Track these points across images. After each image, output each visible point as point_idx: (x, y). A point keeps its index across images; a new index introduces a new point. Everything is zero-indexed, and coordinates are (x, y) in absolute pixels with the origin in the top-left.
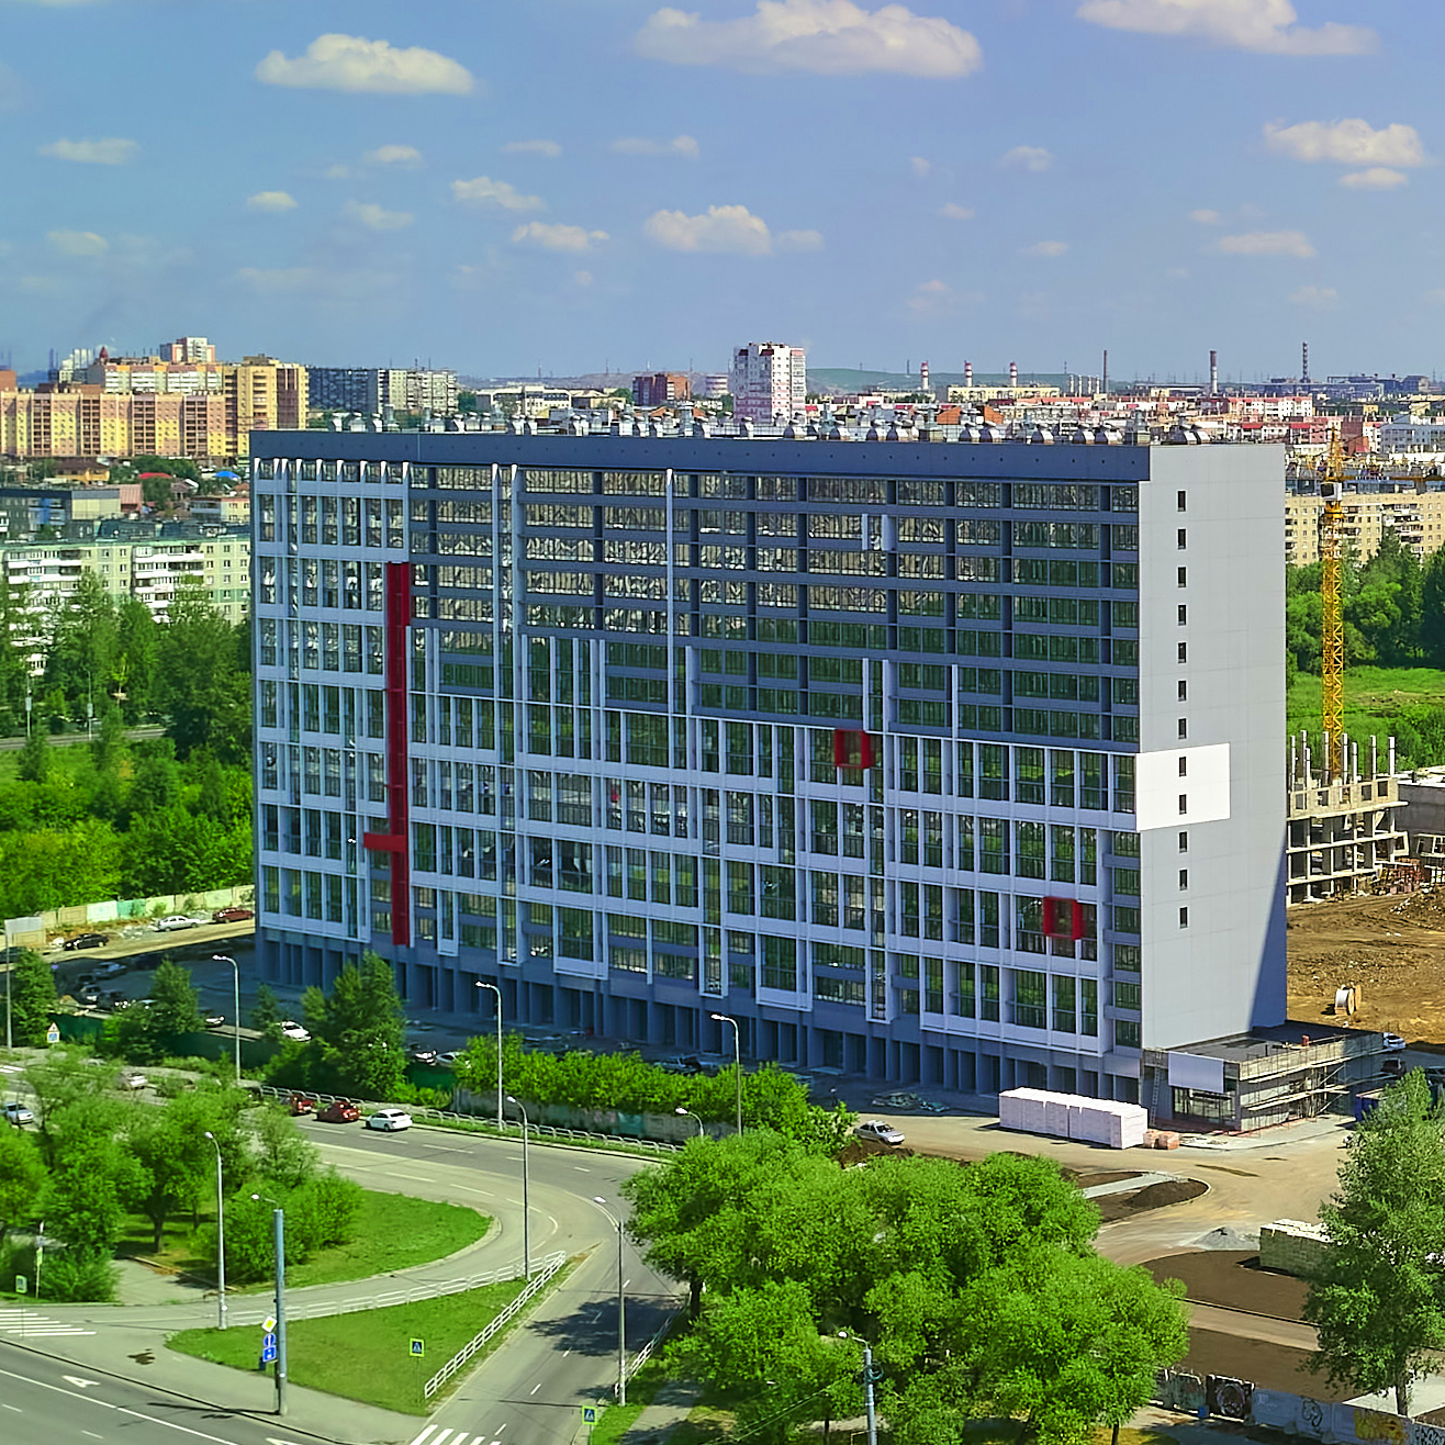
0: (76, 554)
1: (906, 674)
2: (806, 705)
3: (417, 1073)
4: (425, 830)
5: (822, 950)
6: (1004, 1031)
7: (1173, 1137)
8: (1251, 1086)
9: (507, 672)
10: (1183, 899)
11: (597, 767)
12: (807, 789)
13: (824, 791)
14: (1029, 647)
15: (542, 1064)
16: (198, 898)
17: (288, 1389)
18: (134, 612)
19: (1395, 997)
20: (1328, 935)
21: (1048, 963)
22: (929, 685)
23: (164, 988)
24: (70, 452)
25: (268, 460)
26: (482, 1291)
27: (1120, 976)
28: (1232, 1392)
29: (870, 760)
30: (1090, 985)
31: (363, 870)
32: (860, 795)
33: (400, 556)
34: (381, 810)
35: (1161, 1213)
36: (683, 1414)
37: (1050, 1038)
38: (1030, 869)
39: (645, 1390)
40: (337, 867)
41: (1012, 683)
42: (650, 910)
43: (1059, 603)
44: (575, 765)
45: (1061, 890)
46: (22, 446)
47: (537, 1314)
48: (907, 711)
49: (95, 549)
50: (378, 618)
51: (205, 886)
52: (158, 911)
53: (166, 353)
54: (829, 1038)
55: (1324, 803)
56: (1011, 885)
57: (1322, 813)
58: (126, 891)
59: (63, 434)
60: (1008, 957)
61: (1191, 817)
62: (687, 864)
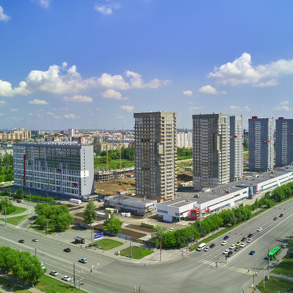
0: (6, 150)
1: (63, 164)
2: (56, 167)
3: (25, 197)
4: (27, 177)
5: (57, 187)
6: (71, 194)
7: (83, 203)
8: (90, 199)
9: (33, 164)
10: (85, 183)
11: (40, 172)
12: (56, 174)
13: (57, 174)
14: (73, 162)
15: (34, 196)
16: (11, 182)
17: (7, 223)
18: (11, 155)
19: (107, 190)
20: (104, 185)
21: (74, 188)
22: (65, 165)
23: (5, 190)
24: (10, 139)
25: (14, 146)
26: (24, 215)
27: (80, 189)
28: (79, 224)
29: (61, 171)
30: (77, 190)
31: (22, 180)
32: (60, 174)
33: (24, 154)
34: (23, 175)
35: (80, 209)
36: (36, 225)
37: (74, 194)
38: (73, 181)
39: (34, 223)
40: (20, 180)
41: (71, 165)
42: (44, 183)
43: (75, 159)
44: (38, 172)
45: (75, 182)
46: (6, 138)
47: (28, 217)
48: (63, 168)
49: (7, 150)
50: (23, 159)
51: (12, 181)
52: (8, 183)
53: (19, 129)
54: (58, 194)
55: (106, 173)
56: (71, 182)
57: (105, 174)
58: (5, 181)
59: (10, 138)
60: (71, 188)
61: (85, 176)
62: (47, 180)
